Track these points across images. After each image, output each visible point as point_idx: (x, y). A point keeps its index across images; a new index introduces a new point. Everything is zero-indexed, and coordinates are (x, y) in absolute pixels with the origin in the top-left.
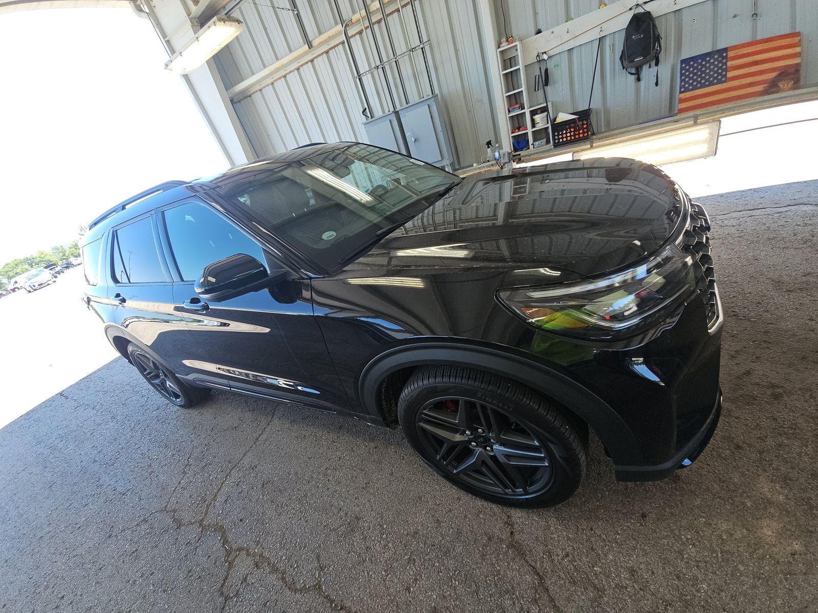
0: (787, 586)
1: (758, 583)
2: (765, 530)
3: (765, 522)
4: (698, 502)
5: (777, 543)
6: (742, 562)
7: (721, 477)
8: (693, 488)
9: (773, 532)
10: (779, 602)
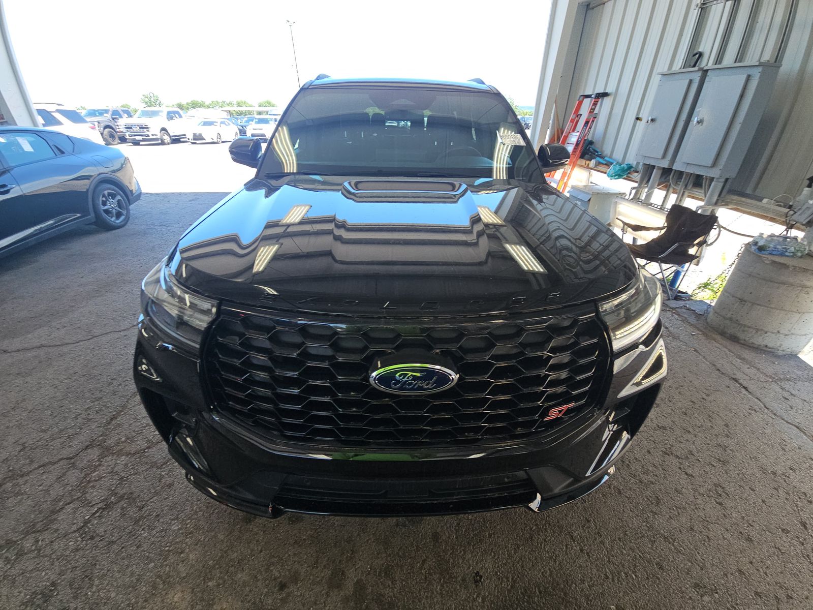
0: (122, 605)
1: (133, 579)
2: (179, 594)
3: (188, 597)
4: (221, 536)
5: (165, 604)
6: (155, 567)
7: (245, 561)
8: (236, 533)
9: (176, 603)
10: (113, 595)
